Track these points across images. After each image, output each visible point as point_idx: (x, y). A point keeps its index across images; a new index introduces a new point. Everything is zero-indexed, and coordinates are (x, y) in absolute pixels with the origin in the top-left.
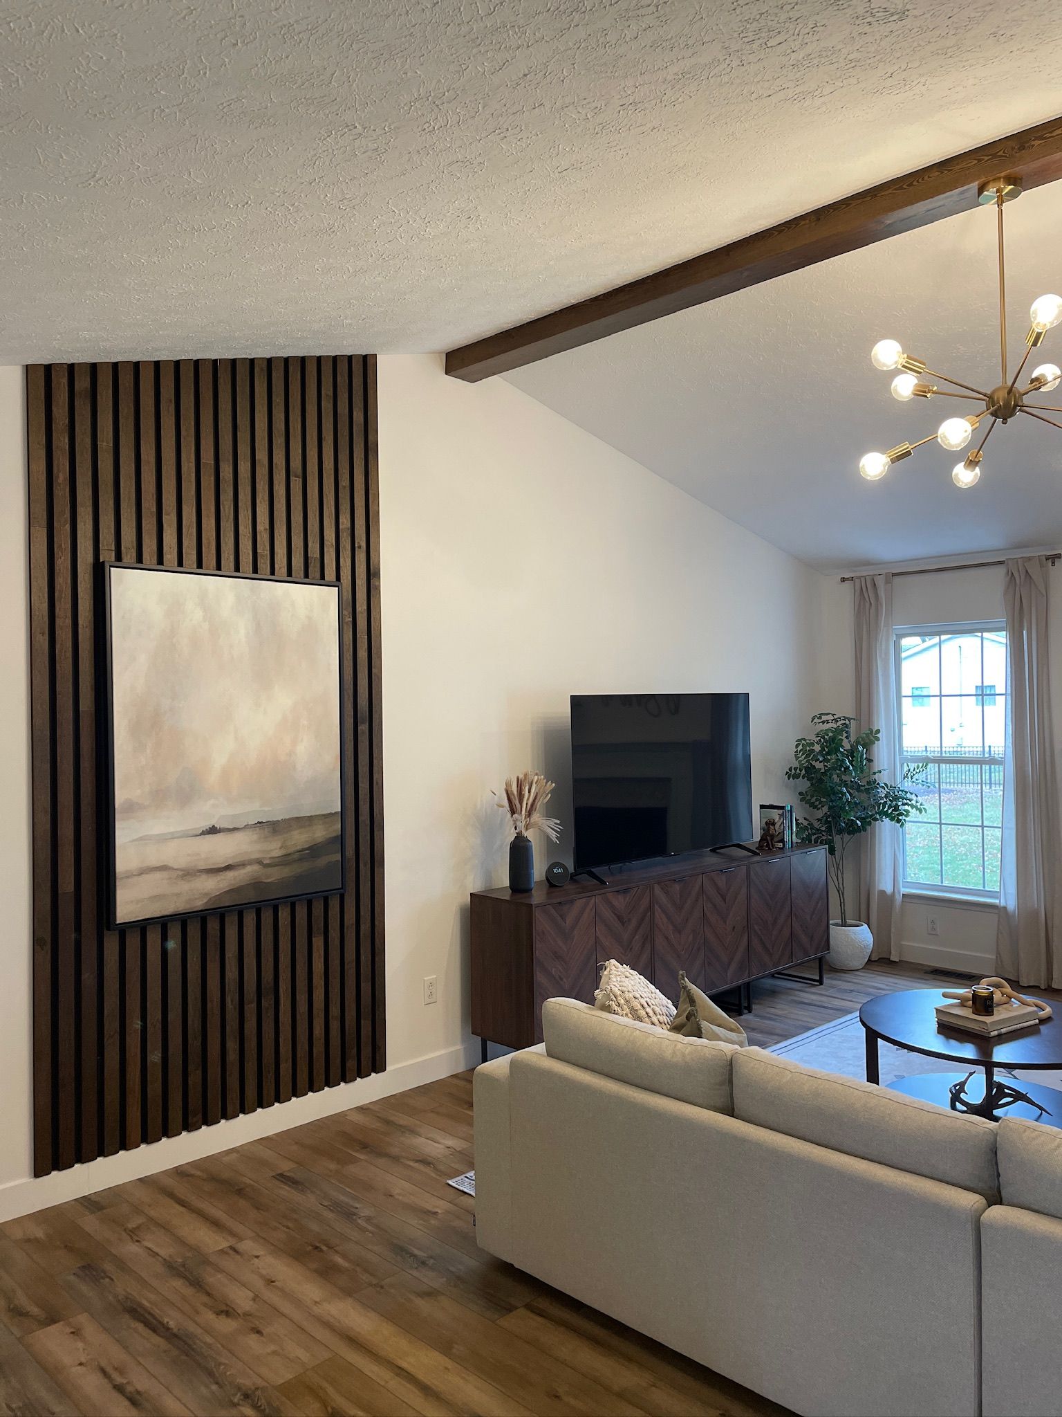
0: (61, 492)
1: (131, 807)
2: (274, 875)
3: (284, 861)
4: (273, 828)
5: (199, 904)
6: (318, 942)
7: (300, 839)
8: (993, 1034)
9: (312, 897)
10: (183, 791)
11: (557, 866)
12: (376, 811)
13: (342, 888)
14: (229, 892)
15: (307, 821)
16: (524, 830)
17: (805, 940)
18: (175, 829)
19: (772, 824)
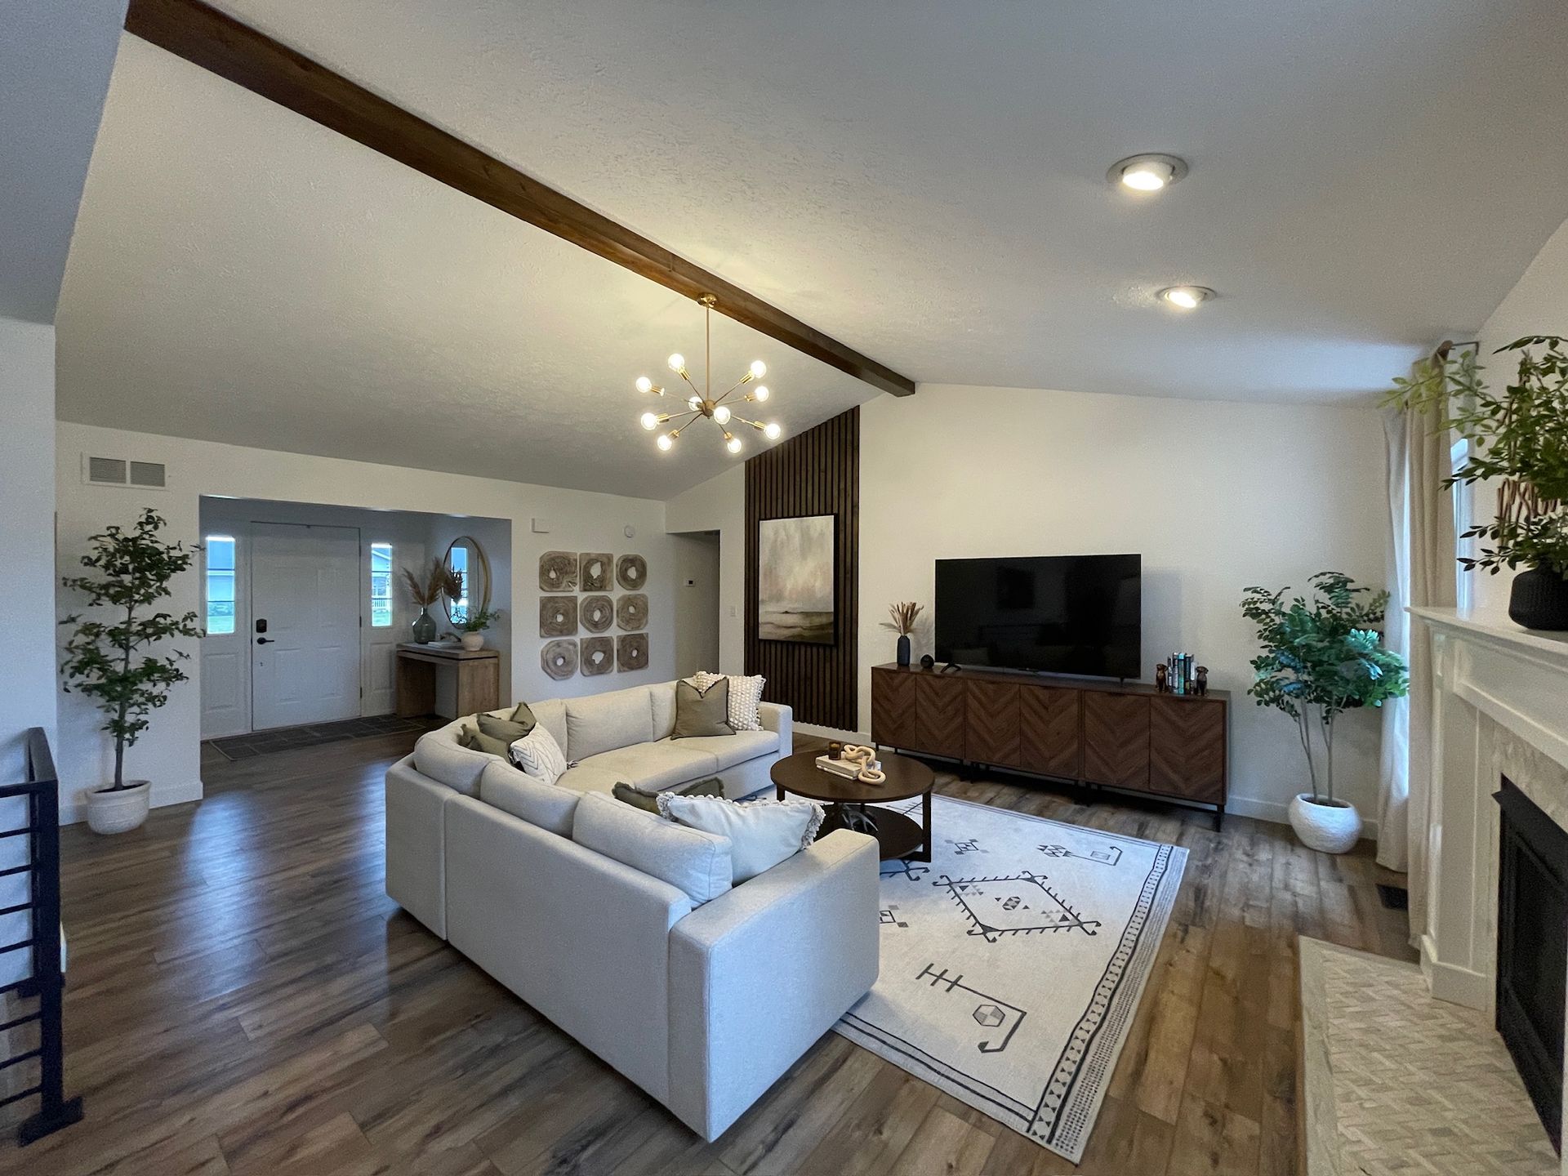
0: (752, 501)
1: (763, 601)
2: (807, 633)
3: (810, 629)
4: (806, 614)
5: (782, 638)
6: (828, 665)
7: (817, 621)
8: (818, 766)
9: (825, 646)
10: (778, 597)
11: (927, 656)
12: (854, 614)
13: (836, 645)
14: (792, 636)
15: (819, 614)
16: (905, 633)
17: (1174, 777)
18: (775, 610)
19: (1162, 668)
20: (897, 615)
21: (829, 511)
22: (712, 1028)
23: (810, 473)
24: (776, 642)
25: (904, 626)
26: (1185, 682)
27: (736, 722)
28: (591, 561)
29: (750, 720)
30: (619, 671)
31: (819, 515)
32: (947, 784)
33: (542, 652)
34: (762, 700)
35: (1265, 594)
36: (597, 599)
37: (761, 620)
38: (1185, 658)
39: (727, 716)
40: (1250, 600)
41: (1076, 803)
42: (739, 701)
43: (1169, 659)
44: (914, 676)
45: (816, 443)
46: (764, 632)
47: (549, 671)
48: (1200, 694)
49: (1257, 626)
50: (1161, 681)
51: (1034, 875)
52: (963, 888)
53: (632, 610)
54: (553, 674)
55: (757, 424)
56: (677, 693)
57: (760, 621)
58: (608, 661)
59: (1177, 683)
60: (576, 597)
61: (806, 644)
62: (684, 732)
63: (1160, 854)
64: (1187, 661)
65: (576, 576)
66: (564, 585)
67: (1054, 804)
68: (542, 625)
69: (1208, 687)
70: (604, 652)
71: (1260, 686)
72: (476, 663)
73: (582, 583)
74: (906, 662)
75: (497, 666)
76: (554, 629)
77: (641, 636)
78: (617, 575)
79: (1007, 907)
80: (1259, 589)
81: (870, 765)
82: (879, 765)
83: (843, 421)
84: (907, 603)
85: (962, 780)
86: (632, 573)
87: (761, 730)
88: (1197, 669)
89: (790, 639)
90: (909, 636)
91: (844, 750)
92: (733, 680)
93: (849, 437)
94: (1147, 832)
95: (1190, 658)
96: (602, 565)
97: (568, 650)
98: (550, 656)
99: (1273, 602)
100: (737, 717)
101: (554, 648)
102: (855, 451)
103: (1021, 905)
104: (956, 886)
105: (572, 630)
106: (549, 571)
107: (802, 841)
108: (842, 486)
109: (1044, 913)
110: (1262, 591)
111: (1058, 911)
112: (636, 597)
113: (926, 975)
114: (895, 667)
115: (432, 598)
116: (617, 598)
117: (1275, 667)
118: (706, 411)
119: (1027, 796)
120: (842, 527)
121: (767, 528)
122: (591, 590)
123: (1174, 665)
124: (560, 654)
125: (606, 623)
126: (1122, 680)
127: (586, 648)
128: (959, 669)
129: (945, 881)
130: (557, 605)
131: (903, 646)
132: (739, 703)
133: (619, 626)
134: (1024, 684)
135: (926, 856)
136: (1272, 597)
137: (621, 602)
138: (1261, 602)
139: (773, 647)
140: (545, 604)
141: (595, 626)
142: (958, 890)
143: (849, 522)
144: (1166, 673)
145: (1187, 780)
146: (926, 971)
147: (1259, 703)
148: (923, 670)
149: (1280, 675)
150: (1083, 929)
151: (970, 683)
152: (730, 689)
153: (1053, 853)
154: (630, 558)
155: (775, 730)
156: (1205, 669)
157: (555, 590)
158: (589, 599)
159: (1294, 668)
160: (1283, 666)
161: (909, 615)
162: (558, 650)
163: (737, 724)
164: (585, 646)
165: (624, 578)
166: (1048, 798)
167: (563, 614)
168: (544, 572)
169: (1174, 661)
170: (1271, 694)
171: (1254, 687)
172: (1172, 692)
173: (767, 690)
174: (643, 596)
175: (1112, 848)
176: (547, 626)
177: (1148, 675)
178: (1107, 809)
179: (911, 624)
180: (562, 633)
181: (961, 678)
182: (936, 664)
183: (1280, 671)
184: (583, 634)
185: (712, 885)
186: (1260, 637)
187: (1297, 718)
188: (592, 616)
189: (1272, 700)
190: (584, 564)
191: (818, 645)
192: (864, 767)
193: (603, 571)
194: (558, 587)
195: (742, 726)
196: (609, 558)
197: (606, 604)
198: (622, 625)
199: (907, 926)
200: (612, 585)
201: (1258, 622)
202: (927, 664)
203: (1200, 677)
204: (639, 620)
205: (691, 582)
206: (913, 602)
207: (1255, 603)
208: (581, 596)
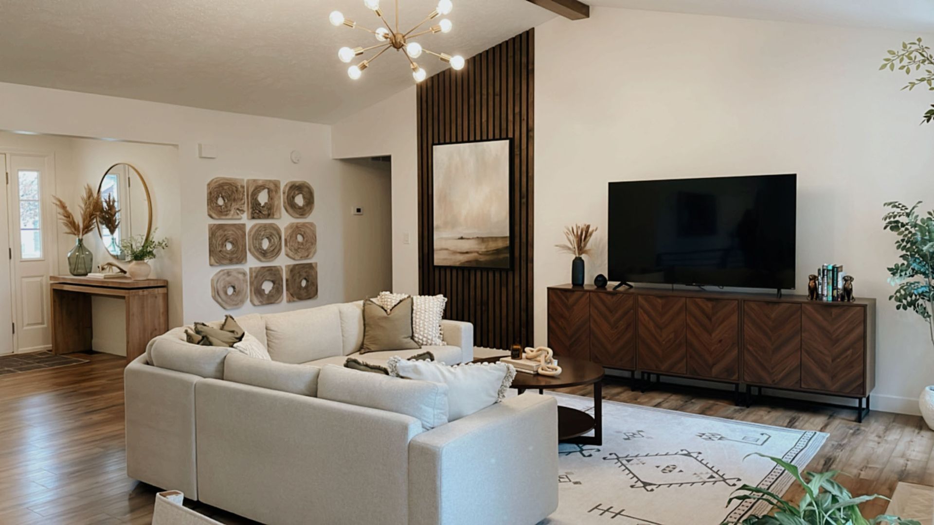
0: (425, 125)
1: (437, 226)
4: (483, 240)
6: (504, 290)
9: (501, 270)
10: (453, 223)
11: (601, 276)
12: (529, 238)
13: (512, 268)
14: (467, 262)
15: (495, 239)
16: (579, 254)
17: (821, 375)
18: (450, 236)
19: (814, 278)
20: (572, 238)
21: (504, 136)
22: (443, 504)
23: (484, 97)
24: (451, 268)
25: (578, 248)
26: (833, 289)
27: (421, 337)
28: (258, 189)
29: (434, 335)
30: (289, 301)
31: (494, 139)
32: (618, 394)
33: (212, 280)
34: (445, 317)
35: (903, 208)
36: (265, 227)
37: (436, 245)
38: (834, 267)
39: (413, 332)
40: (891, 214)
41: (737, 405)
42: (423, 318)
43: (819, 270)
44: (588, 294)
45: (491, 66)
46: (440, 258)
47: (220, 300)
48: (846, 301)
49: (895, 236)
50: (813, 290)
51: (690, 451)
52: (628, 461)
53: (300, 238)
54: (224, 305)
55: (443, 55)
56: (364, 311)
57: (435, 247)
58: (277, 290)
59: (827, 292)
60: (244, 225)
61: (482, 269)
62: (372, 347)
63: (803, 437)
64: (835, 270)
65: (244, 204)
66: (232, 212)
67: (716, 406)
68: (211, 252)
69: (854, 294)
70: (274, 282)
71: (900, 292)
72: (146, 292)
73: (250, 210)
74: (581, 282)
75: (166, 296)
76: (224, 258)
77: (311, 266)
78: (284, 202)
79: (664, 471)
80: (897, 204)
81: (548, 362)
82: (555, 362)
83: (517, 46)
84: (582, 224)
85: (633, 390)
86: (299, 200)
87: (444, 345)
88: (845, 279)
89: (466, 265)
90: (583, 257)
91: (524, 352)
92: (417, 299)
93: (524, 60)
94: (797, 424)
95: (837, 268)
96: (270, 191)
97: (238, 279)
98: (220, 286)
99: (908, 215)
100: (422, 333)
101: (224, 277)
102: (530, 76)
103: (677, 470)
104: (622, 460)
105: (241, 259)
106: (217, 199)
107: (499, 394)
108: (517, 110)
109: (695, 474)
110: (900, 206)
111: (707, 473)
112: (304, 225)
113: (596, 510)
114: (570, 287)
115: (87, 229)
116: (286, 225)
117: (908, 273)
118: (397, 45)
119: (693, 401)
120: (517, 151)
121: (441, 153)
122: (259, 218)
123: (824, 275)
124: (230, 283)
125: (274, 252)
126: (779, 290)
127: (256, 277)
128: (631, 287)
129: (614, 456)
130: (226, 233)
131: (578, 267)
132: (424, 320)
133: (287, 255)
134: (689, 298)
135: (597, 440)
136: (908, 211)
137: (290, 231)
138: (900, 216)
139: (448, 273)
140: (214, 232)
141: (264, 254)
142: (624, 462)
143: (524, 146)
144: (817, 282)
145: (833, 377)
146: (596, 507)
147: (898, 308)
148: (597, 289)
149: (911, 280)
150: (727, 483)
151: (640, 298)
152: (414, 308)
153: (710, 438)
154: (297, 185)
155: (457, 344)
156: (851, 278)
157: (224, 217)
158: (257, 228)
159: (924, 273)
160: (915, 272)
161: (583, 237)
162: (228, 279)
163: (422, 340)
164: (254, 275)
165: (291, 204)
166: (711, 402)
167: (231, 242)
168: (212, 200)
169: (823, 271)
170: (909, 299)
171: (895, 294)
172: (822, 299)
173: (449, 307)
174: (312, 224)
175: (762, 434)
176: (217, 254)
177: (802, 287)
178: (764, 409)
179: (585, 245)
180: (231, 261)
181: (632, 293)
182: (609, 283)
183: (912, 276)
184: (252, 263)
185: (436, 417)
186: (898, 247)
187: (928, 319)
188: (260, 244)
189: (910, 304)
190: (252, 189)
191: (494, 270)
192: (543, 363)
193: (271, 198)
194: (226, 215)
195: (427, 341)
196: (276, 184)
197: (275, 232)
198: (291, 254)
199: (580, 483)
200: (280, 213)
201: (898, 234)
202: (600, 284)
203: (846, 286)
204: (308, 249)
205: (359, 210)
206: (587, 224)
207: (895, 217)
208: (249, 224)
